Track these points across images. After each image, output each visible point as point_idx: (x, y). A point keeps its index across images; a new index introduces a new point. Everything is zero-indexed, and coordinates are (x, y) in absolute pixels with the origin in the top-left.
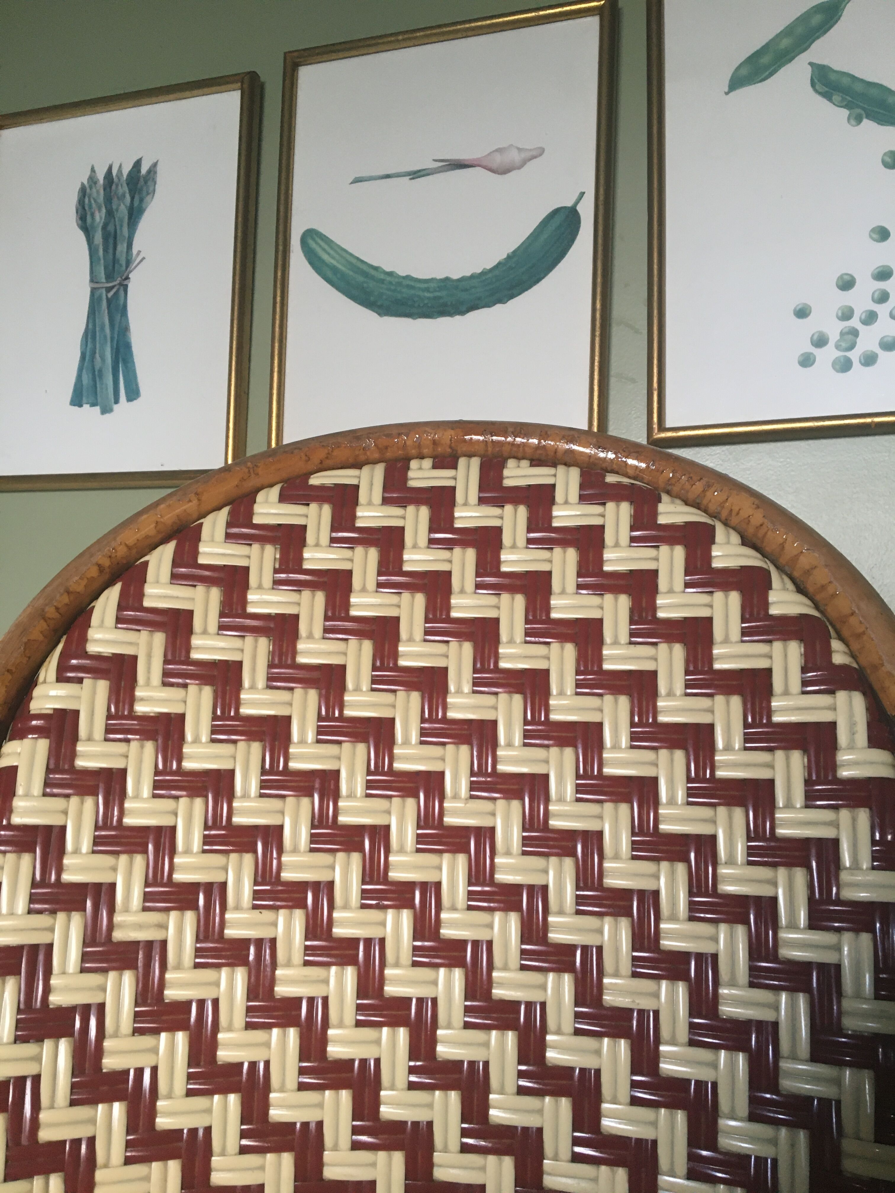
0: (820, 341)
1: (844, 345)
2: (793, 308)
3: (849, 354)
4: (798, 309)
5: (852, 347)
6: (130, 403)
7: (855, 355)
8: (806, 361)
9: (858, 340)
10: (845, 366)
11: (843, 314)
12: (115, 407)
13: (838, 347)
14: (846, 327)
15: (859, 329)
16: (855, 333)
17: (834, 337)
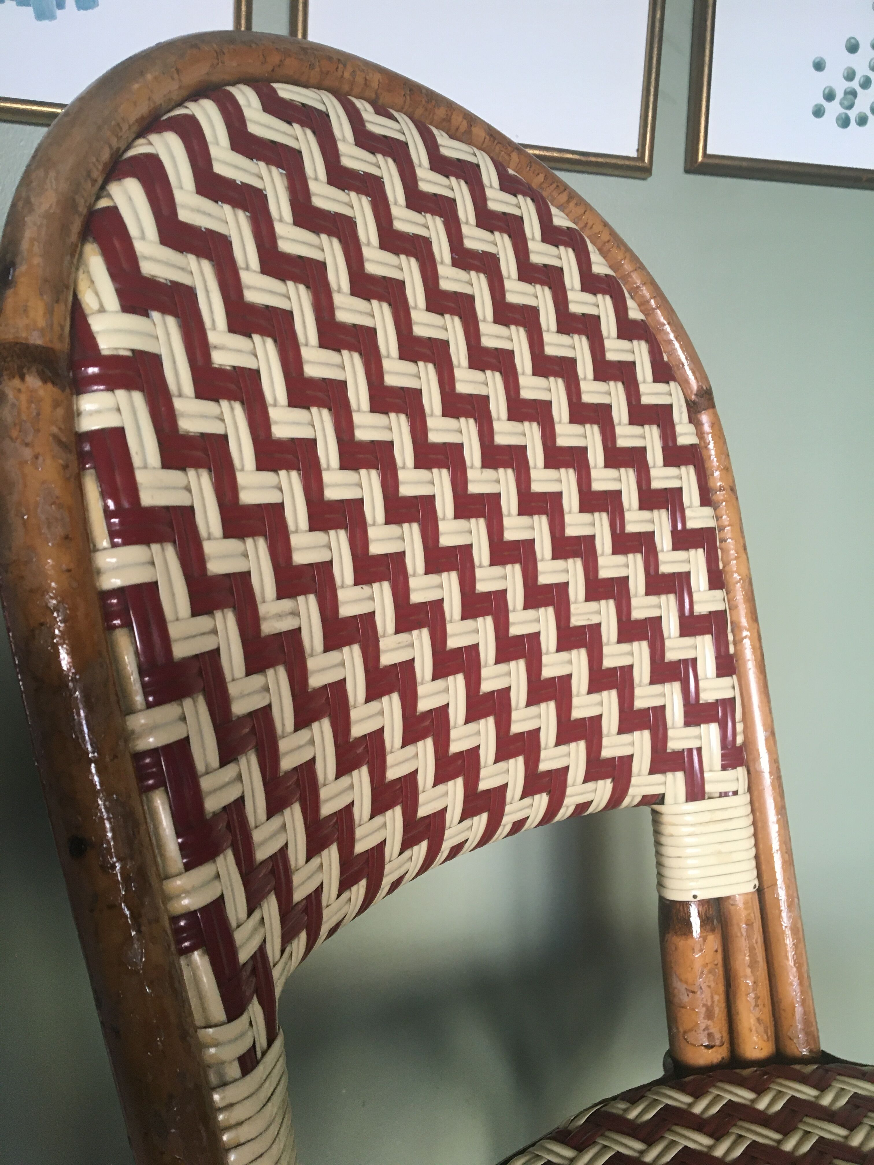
0: (830, 96)
1: (846, 103)
2: (813, 60)
3: (849, 112)
4: (816, 61)
5: (850, 107)
6: (82, 12)
7: (853, 114)
8: (818, 112)
9: (857, 101)
10: (844, 122)
11: (848, 75)
12: (59, 13)
13: (841, 104)
14: (849, 87)
15: (857, 91)
16: (854, 94)
17: (840, 95)
